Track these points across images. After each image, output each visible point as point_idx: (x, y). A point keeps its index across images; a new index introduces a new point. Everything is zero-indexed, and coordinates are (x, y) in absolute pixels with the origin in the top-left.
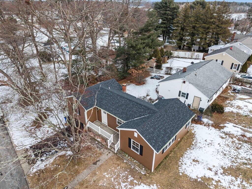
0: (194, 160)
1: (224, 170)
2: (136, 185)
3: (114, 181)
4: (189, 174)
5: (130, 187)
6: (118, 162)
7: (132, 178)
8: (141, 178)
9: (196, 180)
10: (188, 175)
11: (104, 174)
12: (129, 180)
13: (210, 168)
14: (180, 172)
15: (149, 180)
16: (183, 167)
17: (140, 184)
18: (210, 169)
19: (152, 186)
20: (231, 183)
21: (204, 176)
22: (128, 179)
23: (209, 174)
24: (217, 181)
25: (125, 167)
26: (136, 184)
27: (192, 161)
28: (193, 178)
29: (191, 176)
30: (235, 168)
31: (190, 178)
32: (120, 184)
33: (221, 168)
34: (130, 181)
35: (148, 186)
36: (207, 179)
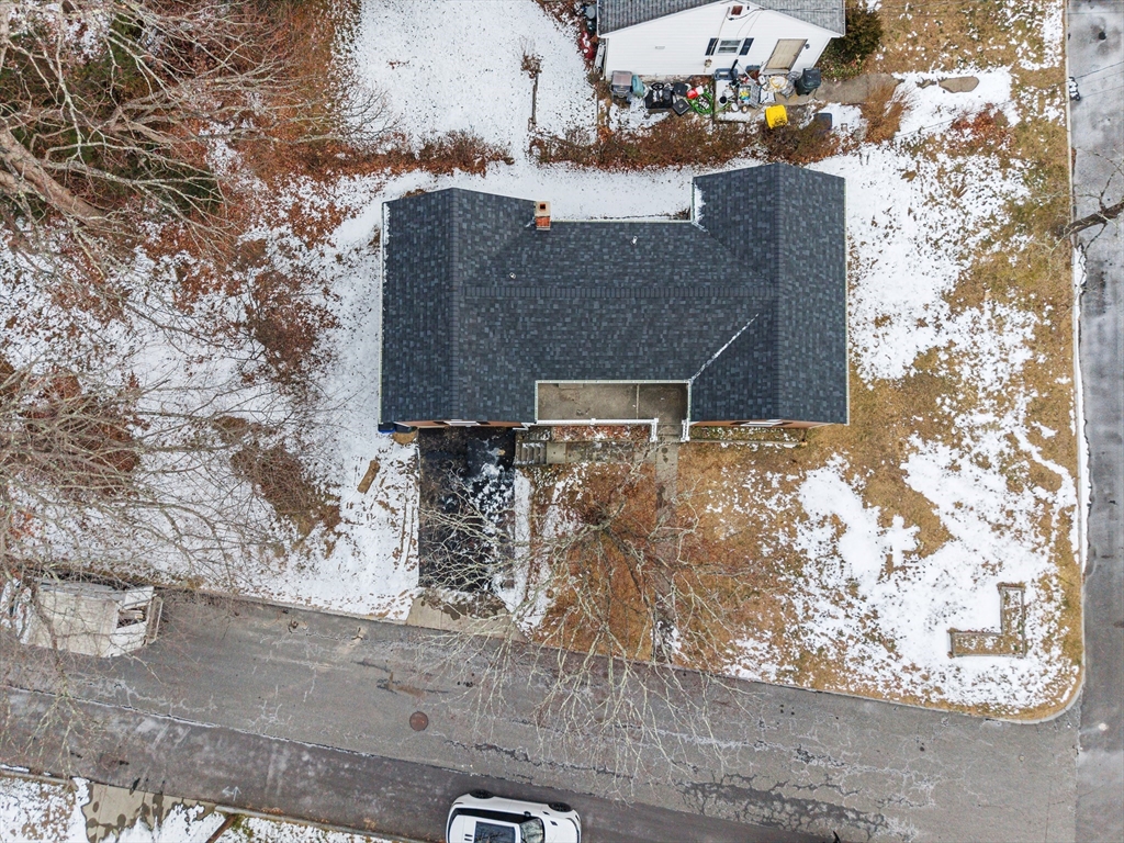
0: (878, 323)
1: (950, 303)
2: (798, 485)
3: (746, 509)
4: (886, 371)
5: (789, 497)
6: (711, 459)
7: (778, 475)
8: (794, 461)
9: (906, 378)
10: (885, 377)
11: (708, 511)
12: (775, 484)
13: (919, 320)
14: (865, 382)
15: (816, 454)
16: (865, 365)
17: (805, 475)
18: (922, 323)
19: (830, 462)
20: (975, 331)
21: (919, 353)
22: (770, 483)
23: (926, 339)
24: (947, 345)
25: (738, 460)
26: (797, 482)
27: (873, 326)
28: (899, 377)
29: (892, 376)
30: (971, 276)
31: (894, 381)
32: (763, 507)
33: (943, 302)
34: (778, 486)
35: (822, 469)
36: (926, 357)
